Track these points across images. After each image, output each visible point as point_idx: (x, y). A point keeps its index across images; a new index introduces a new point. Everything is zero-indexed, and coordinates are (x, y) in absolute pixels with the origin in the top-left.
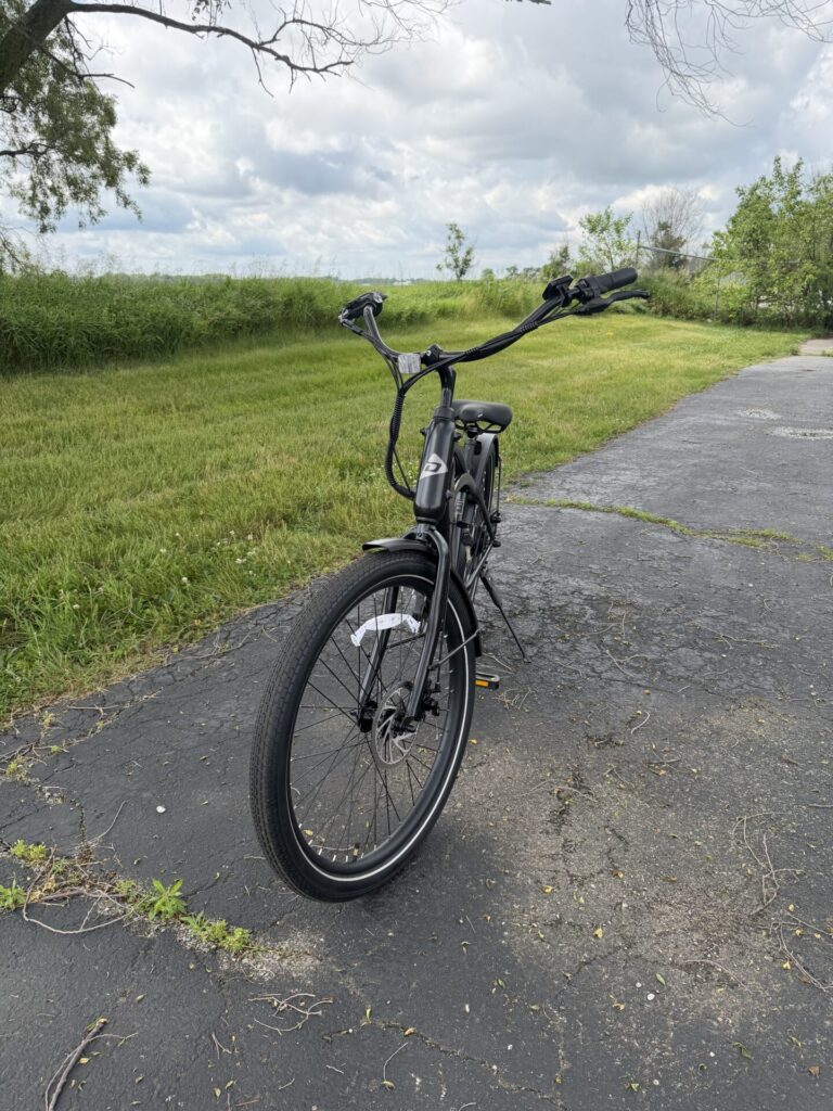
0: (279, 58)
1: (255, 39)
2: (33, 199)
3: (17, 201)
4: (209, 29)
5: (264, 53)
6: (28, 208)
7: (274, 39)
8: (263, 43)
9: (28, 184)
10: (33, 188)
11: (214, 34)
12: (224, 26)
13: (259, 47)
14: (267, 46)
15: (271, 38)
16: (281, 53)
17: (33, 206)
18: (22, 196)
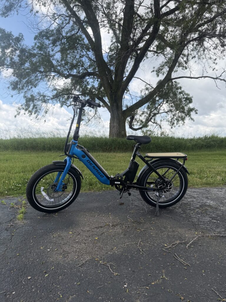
0: (221, 80)
1: (215, 77)
2: (171, 122)
3: (168, 122)
4: (201, 77)
5: (217, 80)
6: (170, 124)
7: (221, 76)
8: (217, 77)
9: (170, 119)
10: (172, 119)
11: (203, 78)
12: (206, 76)
13: (217, 78)
14: (218, 78)
15: (220, 76)
16: (222, 79)
17: (171, 123)
18: (169, 121)
